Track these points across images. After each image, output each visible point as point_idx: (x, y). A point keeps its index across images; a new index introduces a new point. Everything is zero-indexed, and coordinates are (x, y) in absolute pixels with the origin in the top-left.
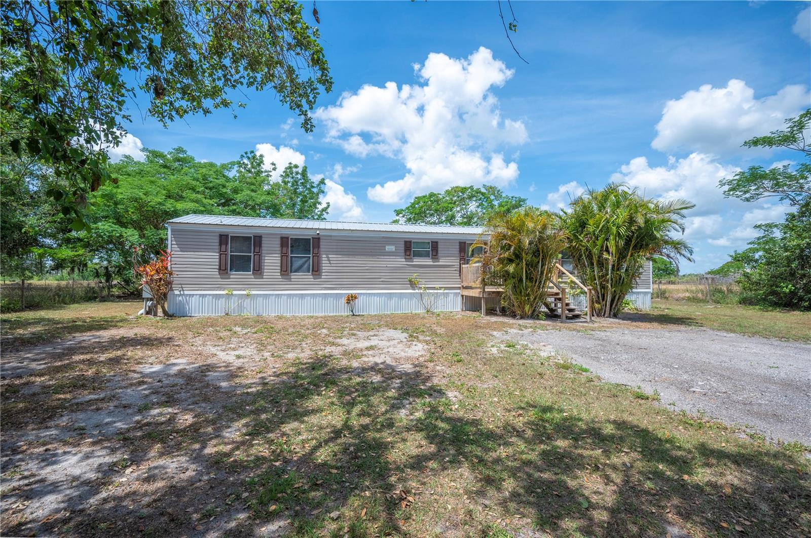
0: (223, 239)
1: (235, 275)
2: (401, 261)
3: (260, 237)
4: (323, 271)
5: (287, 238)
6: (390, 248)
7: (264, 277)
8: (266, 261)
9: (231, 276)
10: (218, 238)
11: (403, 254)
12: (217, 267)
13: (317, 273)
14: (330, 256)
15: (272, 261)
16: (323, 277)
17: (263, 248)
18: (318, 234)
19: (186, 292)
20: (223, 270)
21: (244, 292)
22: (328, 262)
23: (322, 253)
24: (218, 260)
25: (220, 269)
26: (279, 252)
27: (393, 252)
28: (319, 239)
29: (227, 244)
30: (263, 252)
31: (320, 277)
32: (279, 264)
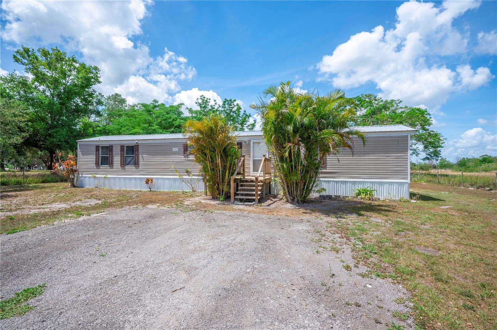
0: (97, 147)
1: (103, 167)
2: (182, 158)
3: (112, 146)
4: (140, 164)
5: (124, 146)
6: (175, 149)
7: (114, 168)
8: (115, 159)
9: (101, 168)
10: (95, 148)
11: (183, 153)
12: (95, 163)
13: (137, 165)
14: (143, 156)
15: (117, 159)
16: (140, 168)
17: (113, 152)
18: (137, 143)
19: (84, 176)
20: (97, 164)
21: (104, 176)
22: (142, 159)
23: (139, 154)
24: (95, 159)
25: (96, 164)
26: (120, 154)
27: (177, 152)
28: (138, 146)
29: (99, 151)
30: (113, 154)
31: (138, 168)
32: (120, 161)
